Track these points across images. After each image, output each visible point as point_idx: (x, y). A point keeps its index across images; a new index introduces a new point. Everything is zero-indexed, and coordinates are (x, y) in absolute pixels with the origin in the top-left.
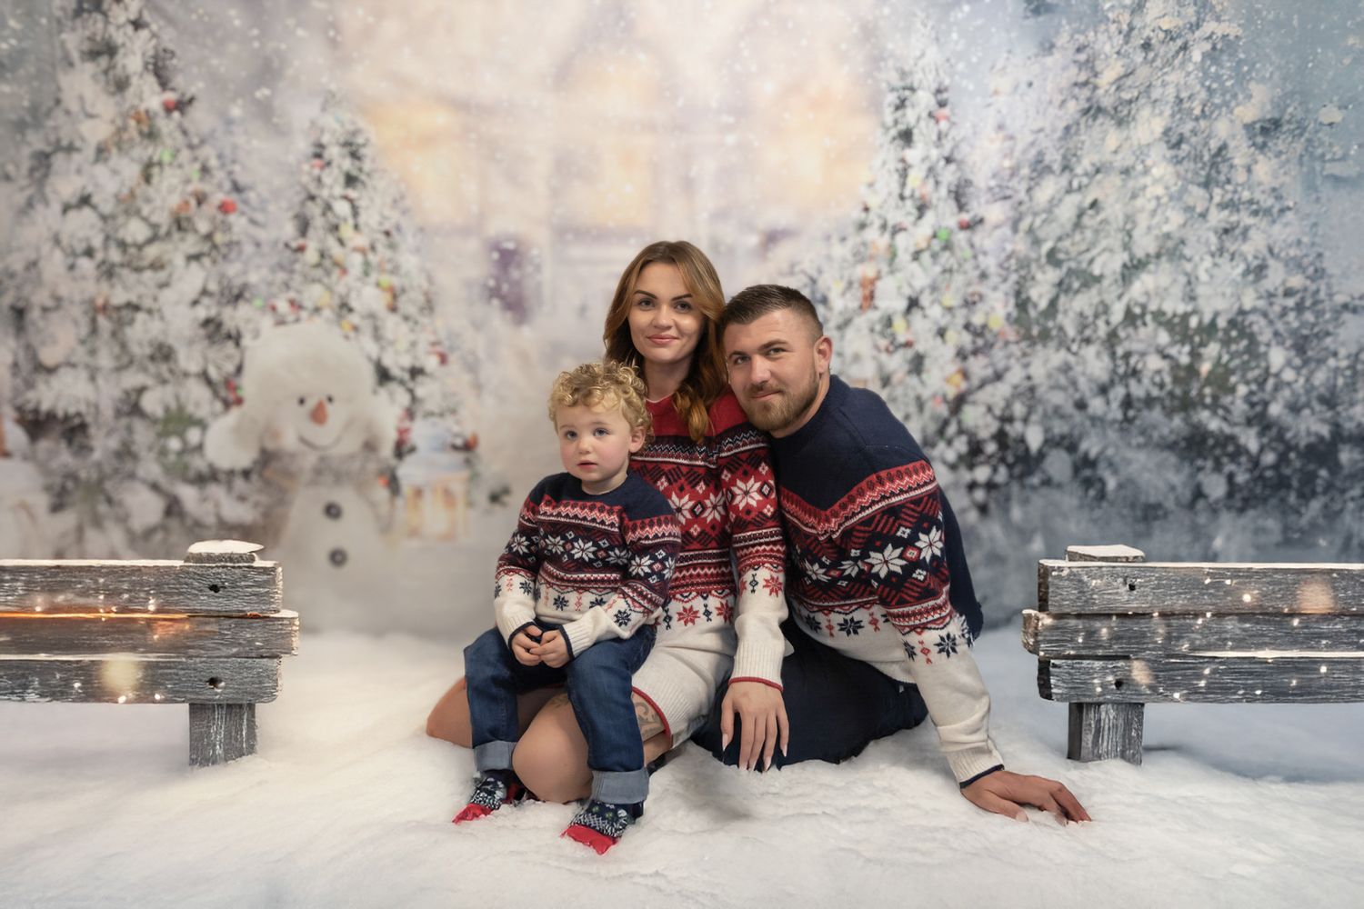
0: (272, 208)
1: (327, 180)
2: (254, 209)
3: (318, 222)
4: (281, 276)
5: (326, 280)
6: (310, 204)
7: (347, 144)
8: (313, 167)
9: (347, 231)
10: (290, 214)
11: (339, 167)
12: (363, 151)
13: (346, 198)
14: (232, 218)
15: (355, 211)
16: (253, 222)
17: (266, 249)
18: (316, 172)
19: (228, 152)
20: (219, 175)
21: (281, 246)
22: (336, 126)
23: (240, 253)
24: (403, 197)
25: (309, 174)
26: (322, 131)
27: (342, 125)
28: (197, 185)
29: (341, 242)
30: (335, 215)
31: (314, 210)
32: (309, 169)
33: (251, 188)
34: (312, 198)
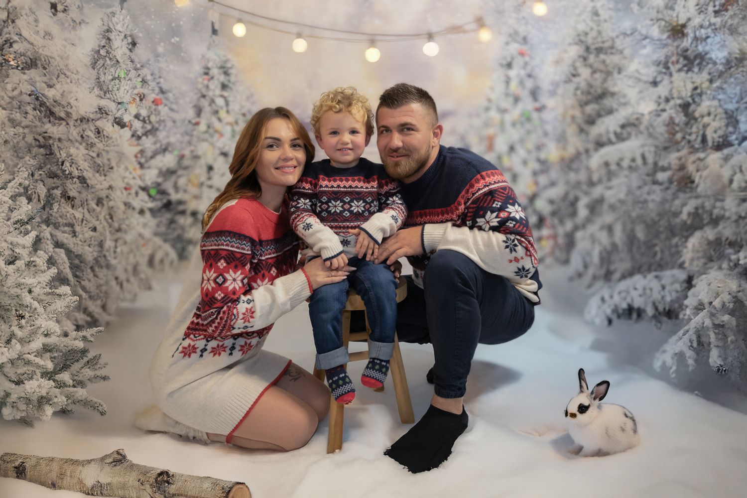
0: (181, 102)
1: (212, 86)
2: (172, 103)
3: (207, 109)
4: (187, 138)
5: (210, 140)
6: (202, 100)
7: (222, 67)
8: (204, 79)
9: (223, 114)
10: (191, 105)
11: (218, 80)
12: (231, 71)
13: (222, 96)
14: (160, 107)
15: (227, 104)
16: (171, 110)
17: (178, 124)
18: (206, 82)
19: (156, 72)
20: (153, 84)
21: (186, 122)
22: (215, 58)
23: (165, 126)
24: (252, 95)
25: (202, 83)
26: (208, 61)
27: (219, 57)
28: (139, 90)
29: (220, 120)
30: (216, 105)
31: (205, 103)
32: (202, 81)
33: (170, 92)
34: (204, 96)
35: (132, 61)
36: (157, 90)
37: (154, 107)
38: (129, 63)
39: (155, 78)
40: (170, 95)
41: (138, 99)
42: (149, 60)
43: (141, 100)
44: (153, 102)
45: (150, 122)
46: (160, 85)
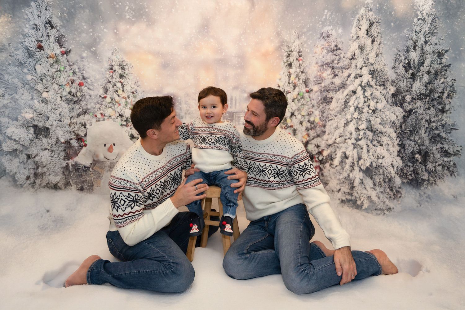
35: (68, 61)
36: (81, 77)
37: (79, 87)
38: (66, 62)
39: (80, 71)
40: (89, 80)
41: (70, 83)
42: (77, 60)
43: (72, 83)
44: (78, 84)
45: (77, 96)
46: (83, 75)
